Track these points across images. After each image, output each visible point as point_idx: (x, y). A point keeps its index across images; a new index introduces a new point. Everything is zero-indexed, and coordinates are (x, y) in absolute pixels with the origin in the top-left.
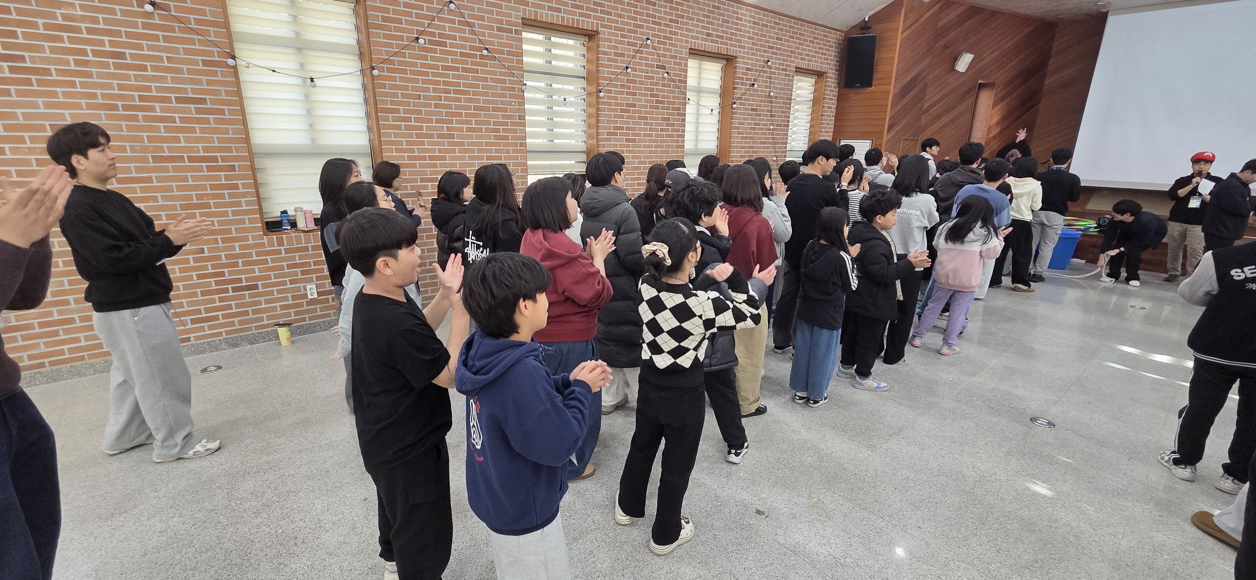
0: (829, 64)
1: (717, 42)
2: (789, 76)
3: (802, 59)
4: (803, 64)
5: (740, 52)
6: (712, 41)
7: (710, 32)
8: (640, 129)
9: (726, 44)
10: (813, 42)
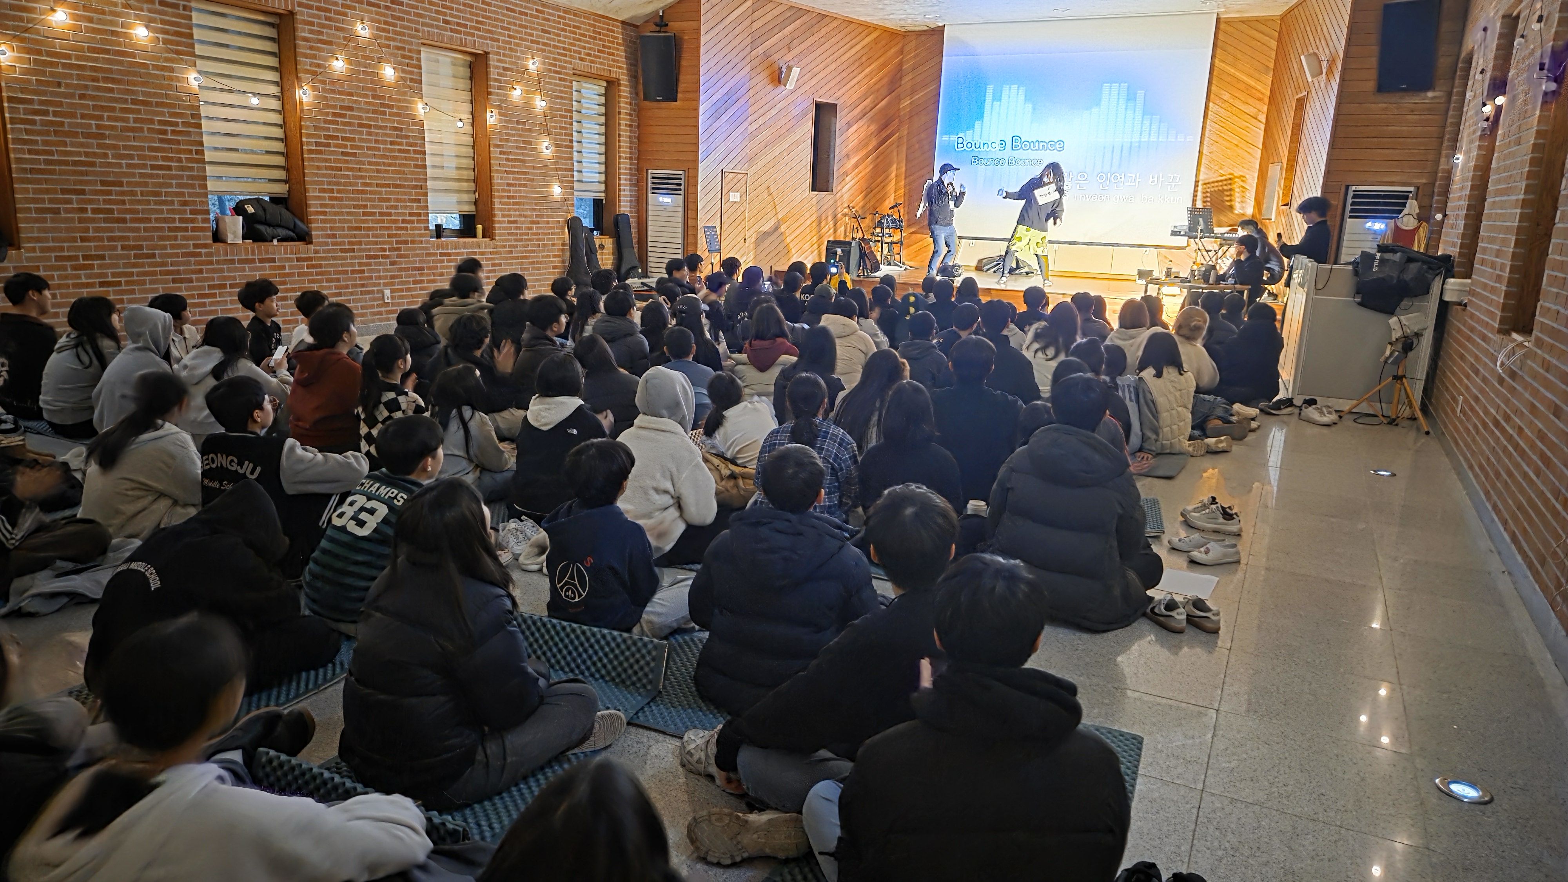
0: (620, 68)
1: (457, 32)
2: (564, 80)
3: (581, 59)
4: (584, 67)
5: (492, 46)
6: (452, 30)
7: (448, 18)
8: (362, 140)
9: (473, 35)
10: (595, 38)
